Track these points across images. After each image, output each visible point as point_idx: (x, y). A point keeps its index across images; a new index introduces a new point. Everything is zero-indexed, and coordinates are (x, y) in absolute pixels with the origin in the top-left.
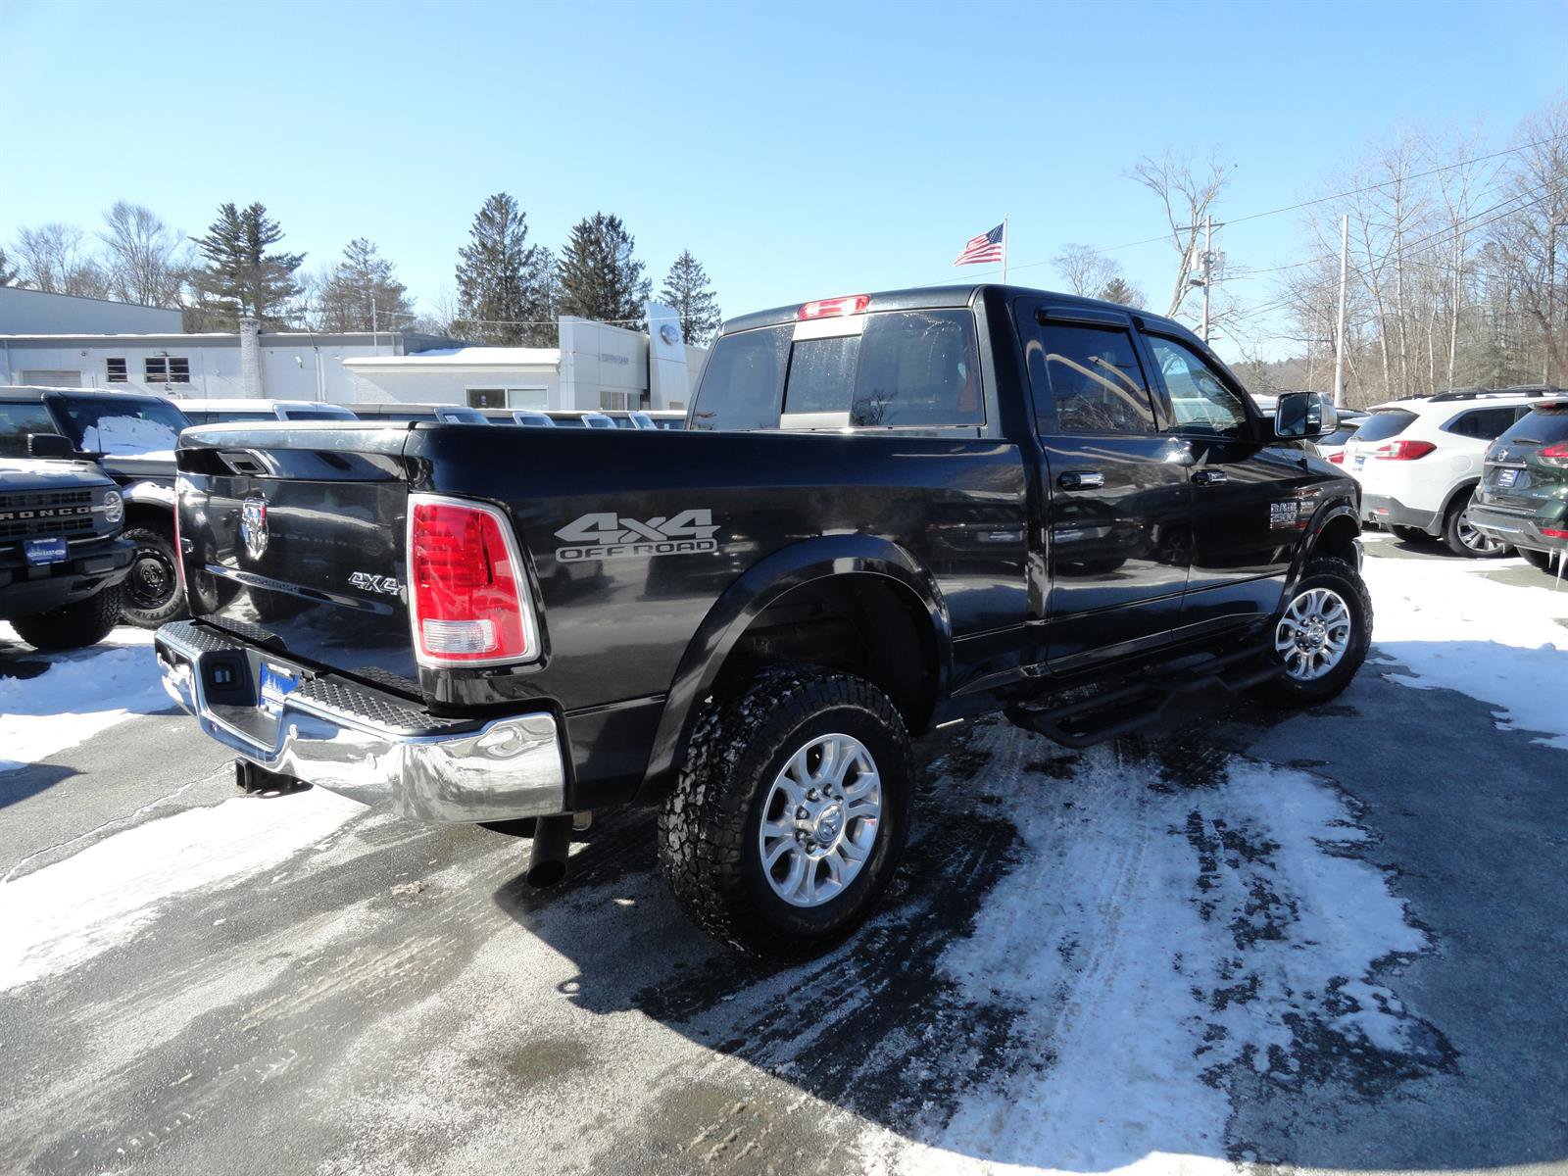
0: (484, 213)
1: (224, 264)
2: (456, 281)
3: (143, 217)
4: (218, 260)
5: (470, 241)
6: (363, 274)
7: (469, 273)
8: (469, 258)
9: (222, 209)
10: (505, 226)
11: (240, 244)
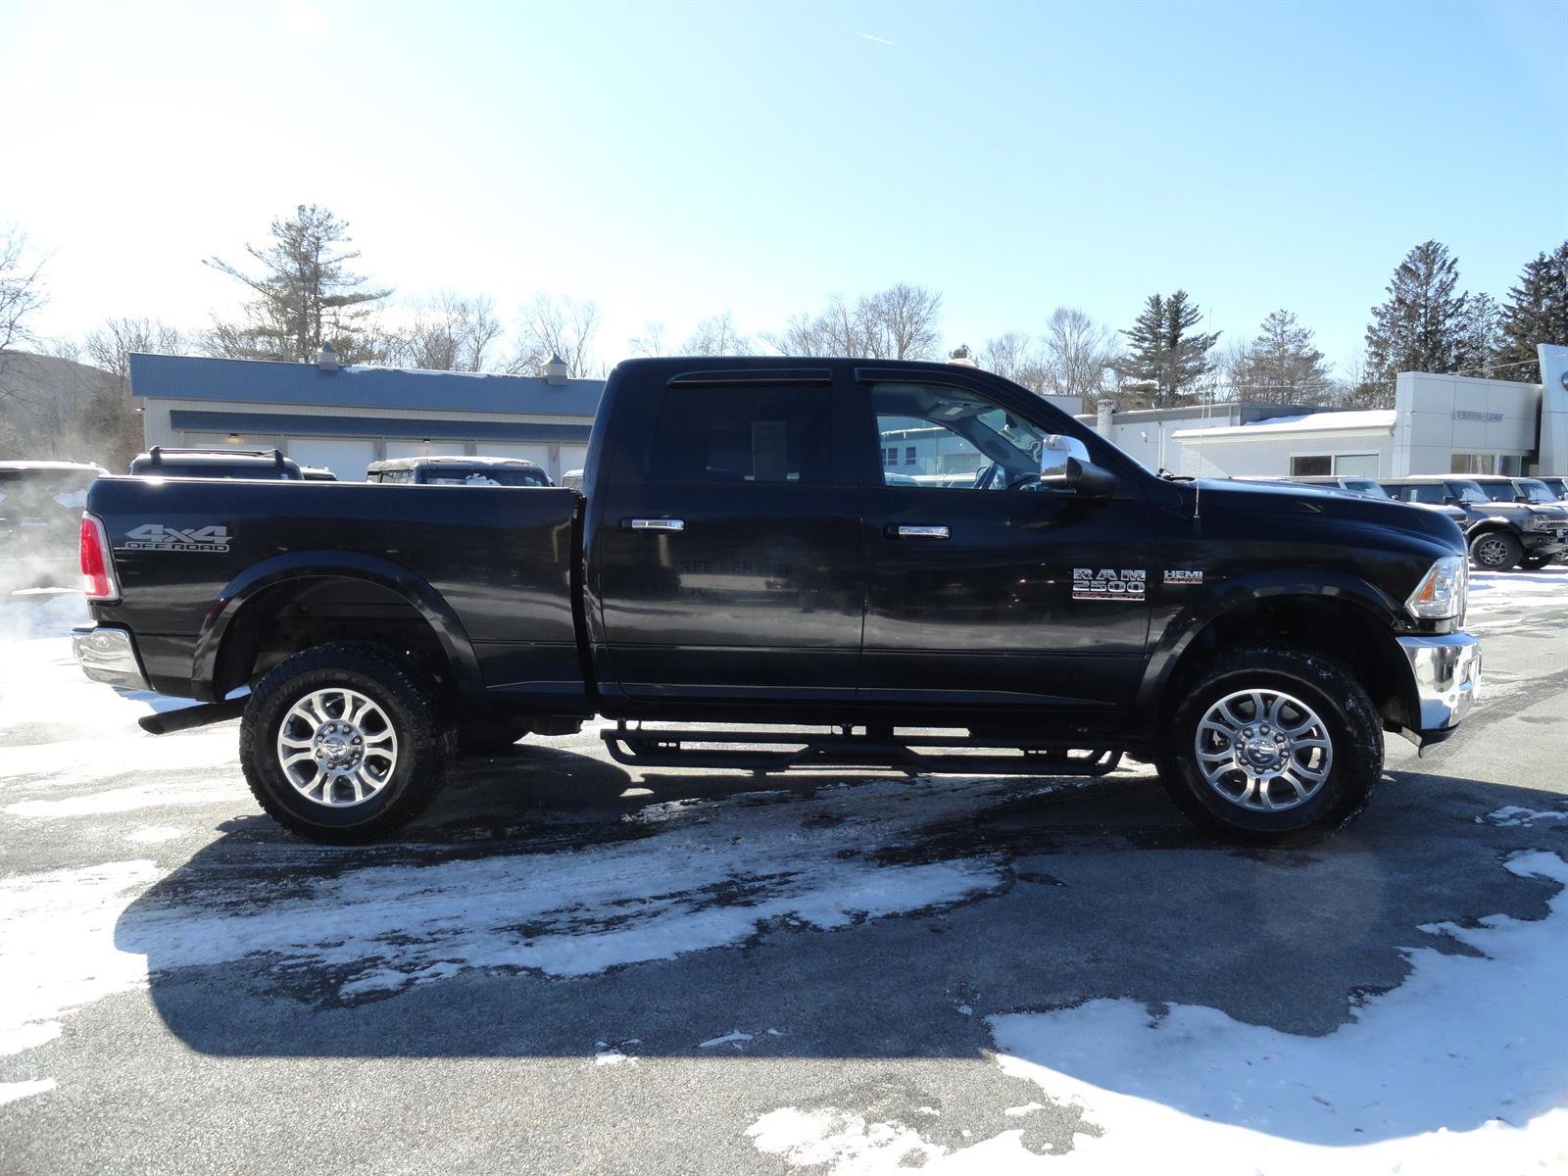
0: (1405, 267)
1: (1146, 351)
2: (1366, 343)
3: (1077, 318)
4: (1140, 347)
5: (1387, 298)
6: (1280, 345)
7: (1381, 334)
8: (1383, 316)
9: (1149, 301)
10: (1429, 275)
11: (1162, 330)
